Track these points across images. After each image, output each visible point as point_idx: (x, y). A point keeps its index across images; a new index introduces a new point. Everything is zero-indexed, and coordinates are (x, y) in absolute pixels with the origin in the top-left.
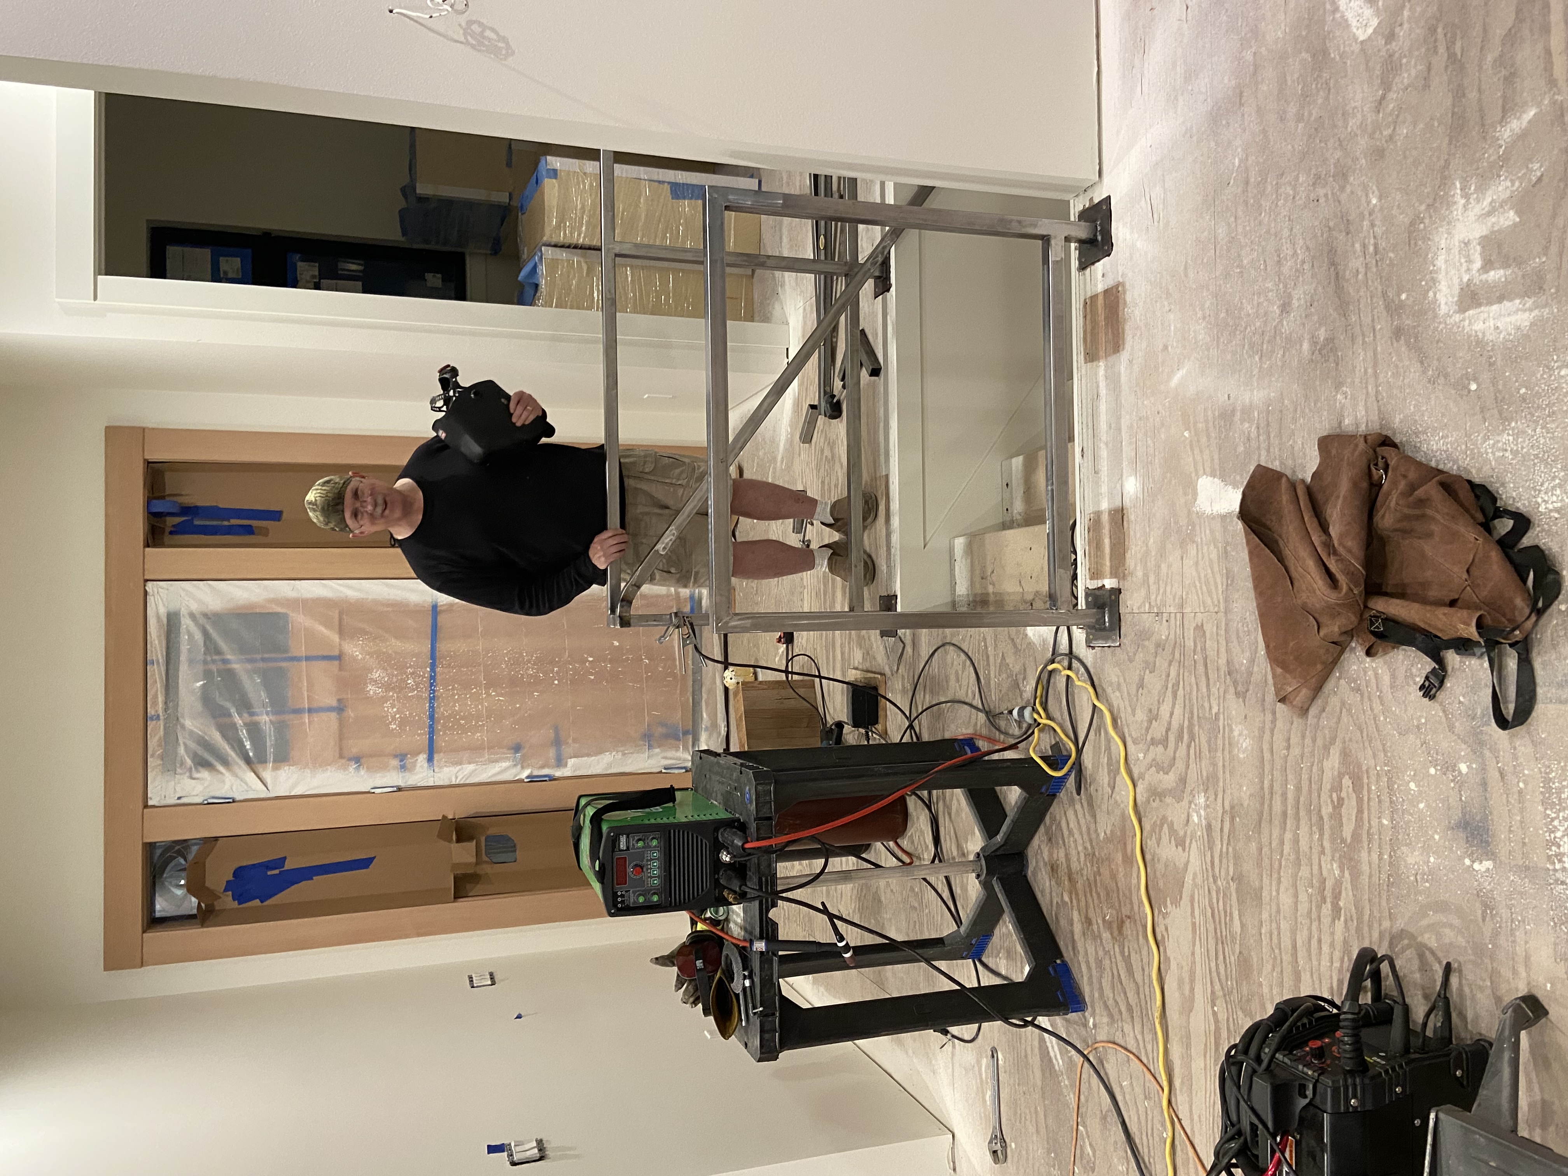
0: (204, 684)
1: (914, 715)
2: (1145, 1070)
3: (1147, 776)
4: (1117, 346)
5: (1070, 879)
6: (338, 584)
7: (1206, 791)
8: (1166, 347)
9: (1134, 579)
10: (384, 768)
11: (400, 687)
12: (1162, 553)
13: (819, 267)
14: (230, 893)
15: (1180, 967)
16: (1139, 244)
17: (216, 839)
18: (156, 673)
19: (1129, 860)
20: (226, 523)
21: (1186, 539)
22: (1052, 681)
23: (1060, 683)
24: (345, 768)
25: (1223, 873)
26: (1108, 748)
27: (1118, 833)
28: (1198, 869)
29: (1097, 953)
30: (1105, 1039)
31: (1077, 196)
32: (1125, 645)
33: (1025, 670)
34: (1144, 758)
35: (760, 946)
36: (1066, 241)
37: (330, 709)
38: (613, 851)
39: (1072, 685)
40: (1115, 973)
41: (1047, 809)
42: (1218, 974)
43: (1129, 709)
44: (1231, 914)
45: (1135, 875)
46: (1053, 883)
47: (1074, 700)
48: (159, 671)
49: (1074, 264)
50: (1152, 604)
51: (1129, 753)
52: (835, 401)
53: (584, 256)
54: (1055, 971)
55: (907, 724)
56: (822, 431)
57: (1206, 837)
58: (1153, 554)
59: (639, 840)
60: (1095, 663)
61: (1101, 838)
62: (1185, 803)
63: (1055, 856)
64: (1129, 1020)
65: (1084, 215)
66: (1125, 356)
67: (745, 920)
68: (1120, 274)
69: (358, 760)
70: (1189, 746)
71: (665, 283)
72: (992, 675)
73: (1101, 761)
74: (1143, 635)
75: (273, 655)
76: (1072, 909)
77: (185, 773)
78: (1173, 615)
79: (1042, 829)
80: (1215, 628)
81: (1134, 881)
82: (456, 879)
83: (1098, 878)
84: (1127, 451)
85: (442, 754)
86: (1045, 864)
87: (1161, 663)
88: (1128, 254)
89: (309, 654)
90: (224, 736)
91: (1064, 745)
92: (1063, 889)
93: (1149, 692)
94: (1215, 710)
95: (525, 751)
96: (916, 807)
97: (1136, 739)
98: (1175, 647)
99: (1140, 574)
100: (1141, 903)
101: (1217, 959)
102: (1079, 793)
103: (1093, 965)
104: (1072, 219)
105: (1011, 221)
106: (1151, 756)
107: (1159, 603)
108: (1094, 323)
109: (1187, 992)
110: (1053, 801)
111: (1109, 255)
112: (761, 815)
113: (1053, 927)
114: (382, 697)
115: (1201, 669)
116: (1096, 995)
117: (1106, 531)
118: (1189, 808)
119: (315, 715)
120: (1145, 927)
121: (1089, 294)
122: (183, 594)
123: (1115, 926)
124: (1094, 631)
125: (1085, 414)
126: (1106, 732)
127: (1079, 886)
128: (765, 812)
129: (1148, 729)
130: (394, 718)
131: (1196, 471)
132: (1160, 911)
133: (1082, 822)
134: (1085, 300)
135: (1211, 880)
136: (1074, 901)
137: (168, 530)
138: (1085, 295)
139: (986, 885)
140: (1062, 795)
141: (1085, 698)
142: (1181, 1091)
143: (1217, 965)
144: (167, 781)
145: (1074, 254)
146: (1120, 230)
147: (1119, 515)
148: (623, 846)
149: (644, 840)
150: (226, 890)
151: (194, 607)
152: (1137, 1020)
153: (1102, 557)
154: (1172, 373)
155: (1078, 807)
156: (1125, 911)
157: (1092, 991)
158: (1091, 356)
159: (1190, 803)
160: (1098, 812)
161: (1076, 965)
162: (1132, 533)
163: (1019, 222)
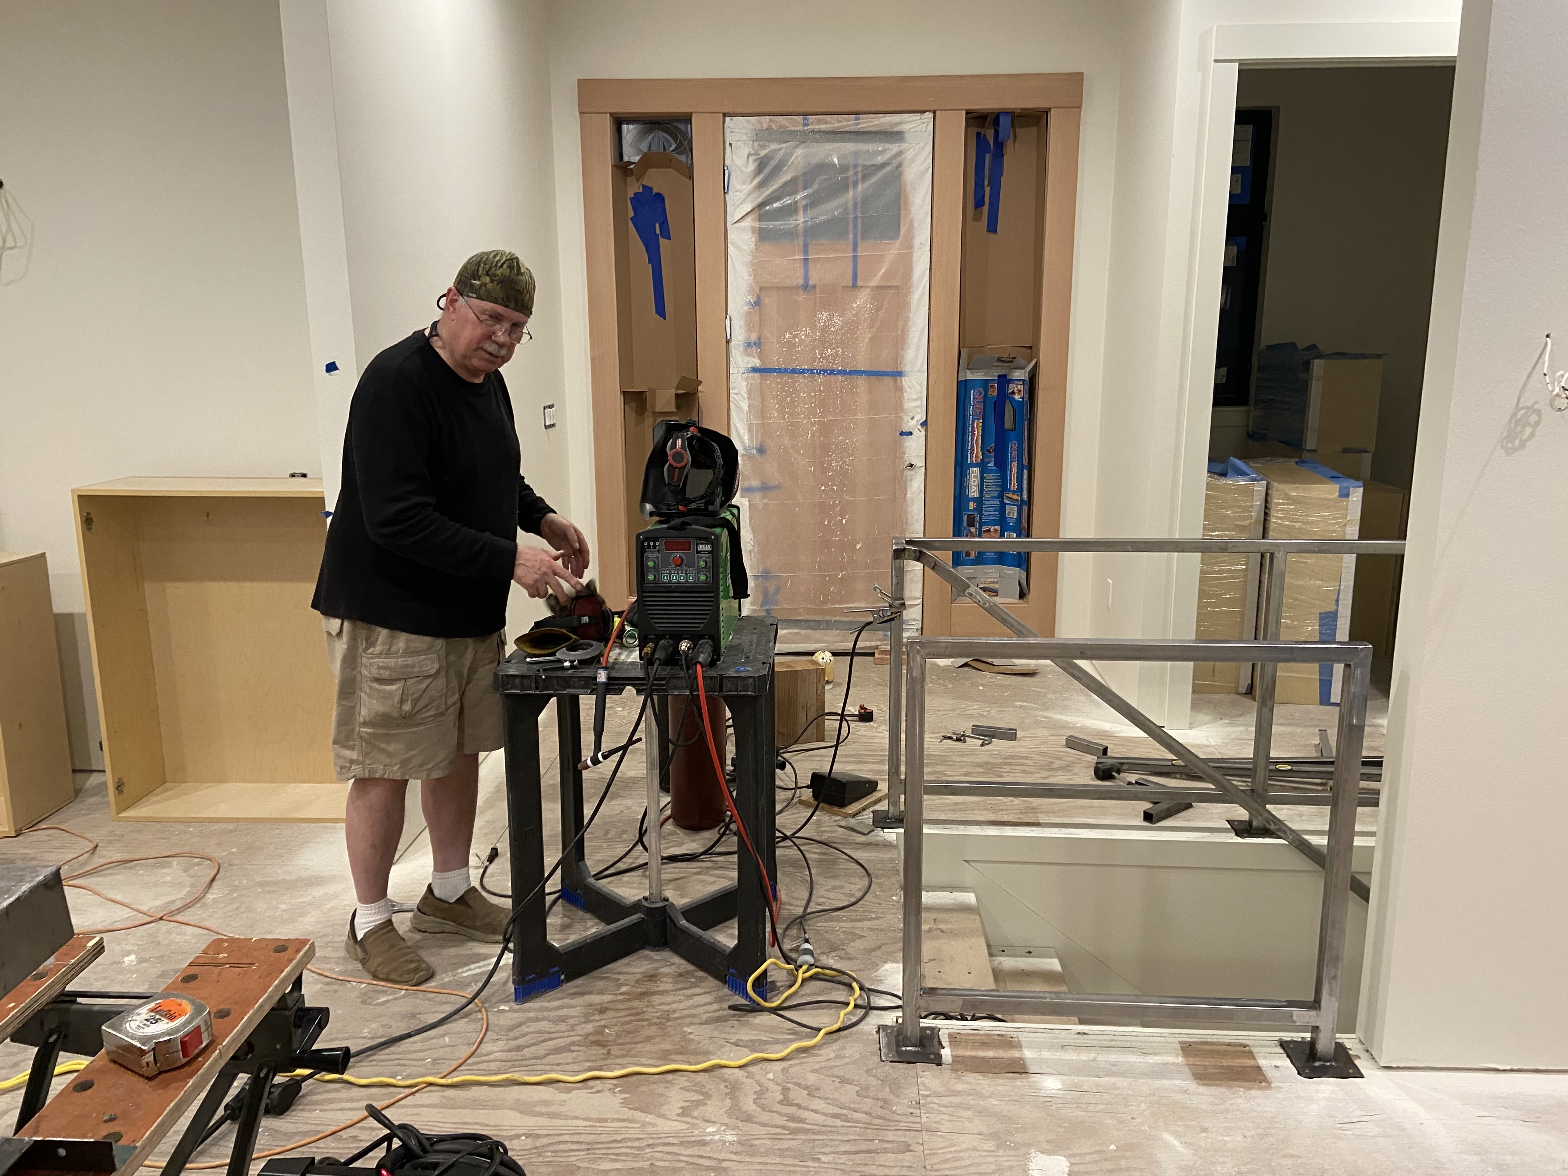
0: (834, 164)
1: (797, 841)
2: (461, 1061)
3: (750, 1081)
4: (1202, 1077)
5: (643, 994)
6: (925, 286)
7: (739, 1142)
8: (1205, 1130)
9: (953, 1081)
10: (749, 328)
11: (824, 343)
12: (982, 1112)
13: (1262, 763)
14: (641, 190)
15: (563, 1103)
16: (1314, 1106)
17: (691, 178)
18: (847, 123)
19: (665, 1056)
20: (986, 183)
21: (1001, 1140)
22: (841, 987)
23: (840, 995)
24: (751, 291)
25: (658, 1155)
26: (776, 1042)
27: (691, 1047)
28: (658, 1128)
29: (574, 1017)
30: (490, 1021)
31: (1361, 1041)
32: (884, 1066)
33: (849, 959)
34: (769, 1079)
35: (602, 677)
36: (1313, 1027)
37: (806, 277)
38: (697, 538)
39: (838, 1007)
40: (553, 1036)
41: (711, 973)
42: (559, 1143)
43: (817, 1067)
44: (617, 1161)
45: (651, 1062)
46: (638, 976)
47: (823, 1008)
48: (850, 125)
49: (1287, 1036)
50: (929, 1099)
51: (773, 1063)
52: (1114, 774)
53: (1256, 522)
54: (554, 973)
55: (788, 833)
56: (1080, 759)
57: (693, 1139)
58: (982, 1103)
59: (706, 563)
60: (863, 1033)
61: (685, 1029)
62: (726, 1120)
63: (665, 979)
64: (508, 1047)
65: (1340, 1048)
66: (1191, 1085)
67: (623, 663)
68: (1280, 1085)
69: (758, 303)
70: (783, 1127)
71: (1230, 603)
72: (842, 924)
73: (763, 1033)
74: (895, 1086)
75: (860, 225)
76: (613, 994)
77: (754, 149)
78: (918, 1120)
79: (691, 967)
80: (907, 1164)
81: (644, 1061)
82: (641, 393)
83: (646, 1023)
84: (1089, 1082)
85: (759, 381)
86: (657, 969)
87: (867, 1104)
88: (1302, 1094)
89: (859, 260)
90: (786, 184)
91: (776, 995)
92: (633, 986)
93: (836, 1089)
94: (823, 1158)
95: (759, 459)
96: (707, 839)
97: (787, 1072)
98: (885, 1119)
99: (959, 1087)
100: (623, 1066)
101: (573, 1142)
102: (731, 1007)
103: (561, 1013)
104: (1338, 1035)
105: (1336, 968)
106: (771, 1086)
107: (930, 1105)
108: (1224, 1054)
109: (538, 1109)
110: (721, 981)
111: (1299, 1074)
112: (725, 682)
113: (596, 973)
114: (815, 325)
115: (864, 1146)
116: (532, 1015)
117: (1001, 1053)
118: (722, 1124)
119: (802, 264)
120: (600, 1069)
121: (1255, 1050)
122: (922, 145)
123: (599, 1038)
124: (895, 1033)
125: (1124, 1038)
126: (792, 1041)
127: (636, 1003)
128: (727, 685)
129: (797, 1084)
130: (795, 337)
131: (1074, 1155)
132: (616, 1086)
133: (700, 1010)
134: (1248, 1046)
135: (651, 1142)
136: (622, 997)
137: (982, 131)
138: (1254, 1046)
139: (636, 907)
140: (726, 990)
141: (826, 1020)
142: (443, 1097)
143: (566, 1142)
144: (746, 134)
145: (1297, 1036)
146: (1327, 1086)
147: (1019, 1069)
148: (701, 547)
149: (705, 567)
150: (644, 186)
151: (908, 155)
152: (510, 1055)
153: (973, 1048)
154: (1177, 1135)
155: (715, 1006)
156: (615, 1050)
157: (535, 1010)
158: (1187, 1049)
159: (726, 1125)
160: (712, 1026)
161: (559, 995)
162: (1001, 1081)
163: (1335, 977)
